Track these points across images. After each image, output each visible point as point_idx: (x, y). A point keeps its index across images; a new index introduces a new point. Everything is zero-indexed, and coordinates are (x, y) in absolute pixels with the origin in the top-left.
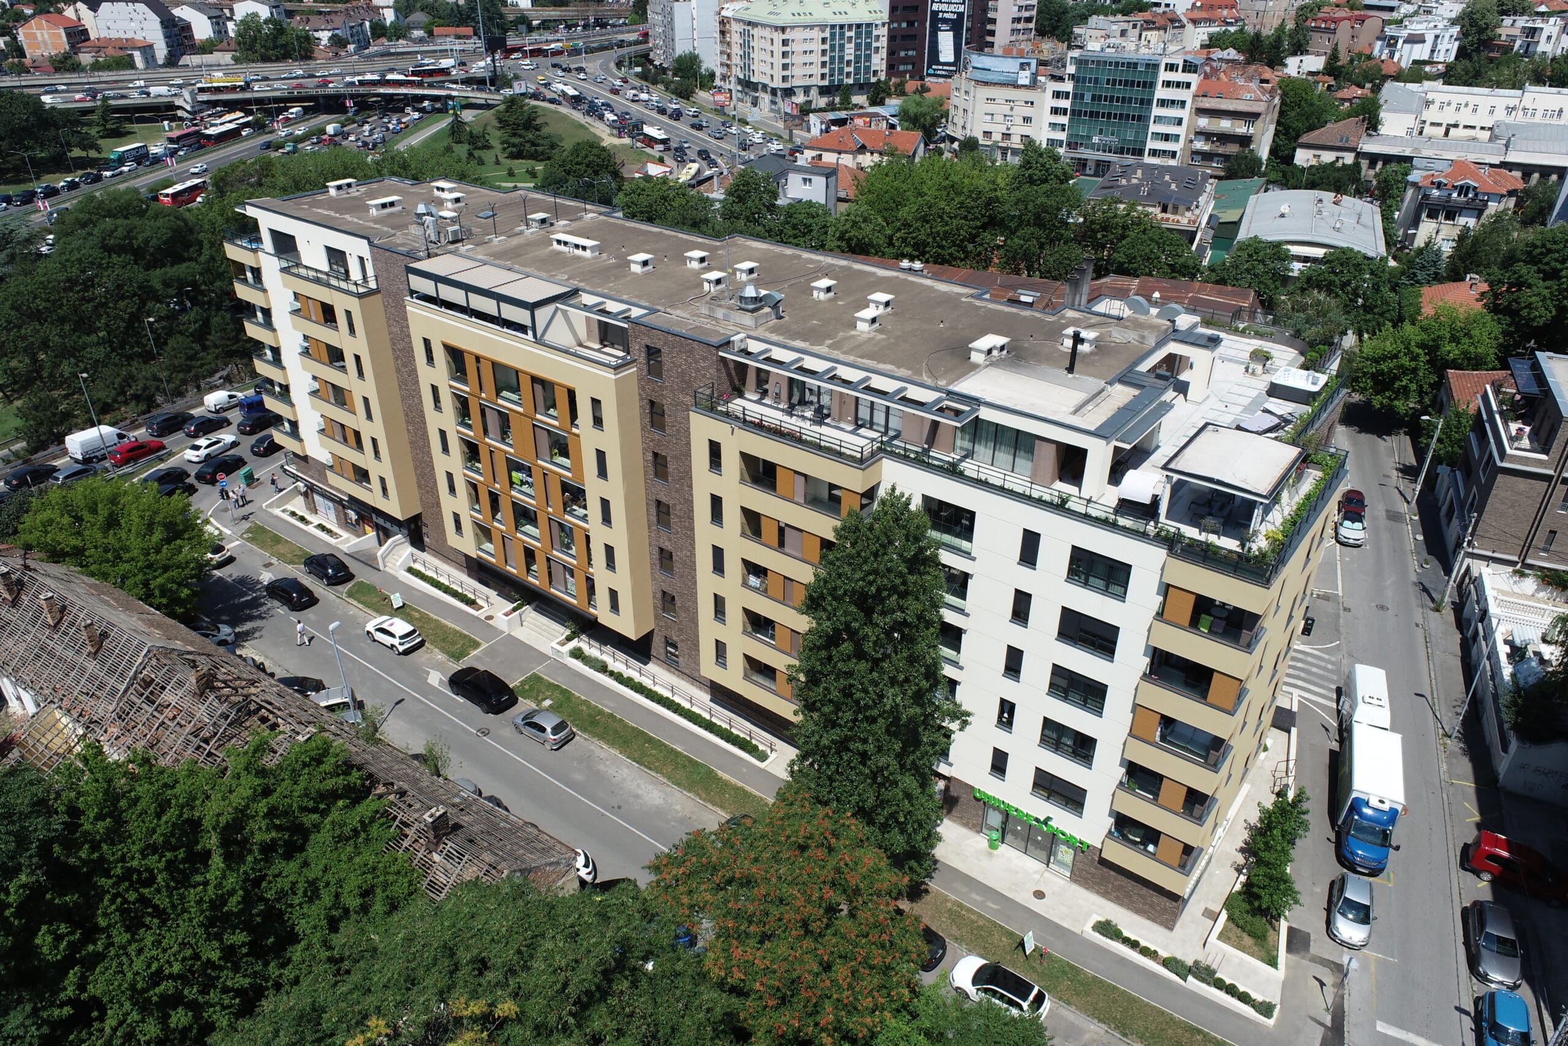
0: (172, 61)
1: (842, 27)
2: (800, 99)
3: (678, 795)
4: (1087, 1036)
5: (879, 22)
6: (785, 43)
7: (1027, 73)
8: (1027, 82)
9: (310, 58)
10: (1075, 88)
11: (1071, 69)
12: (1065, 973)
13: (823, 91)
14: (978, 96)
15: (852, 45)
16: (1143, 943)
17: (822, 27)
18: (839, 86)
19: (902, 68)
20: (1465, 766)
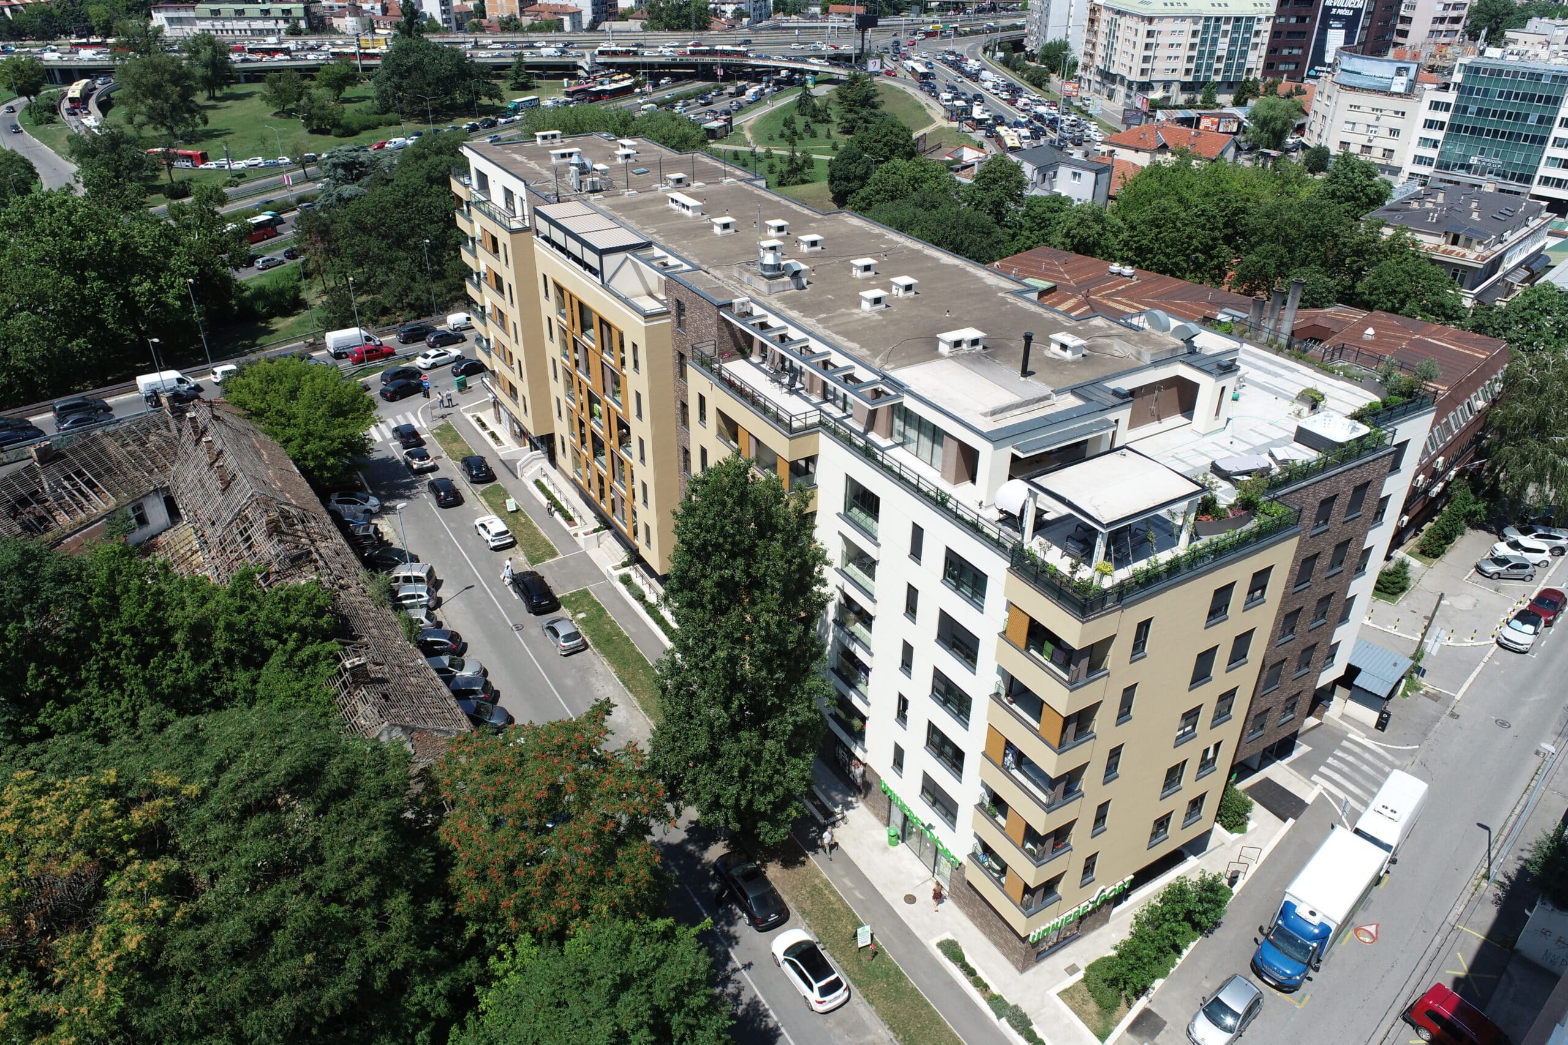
0: (593, 27)
1: (1218, 19)
2: (1157, 94)
3: (641, 719)
4: (870, 1038)
5: (1263, 16)
6: (1150, 34)
7: (1404, 79)
8: (1401, 89)
9: (706, 29)
10: (1459, 99)
11: (1457, 77)
12: (887, 975)
13: (1185, 87)
14: (1341, 101)
15: (1227, 40)
16: (980, 973)
17: (1195, 19)
18: (1204, 83)
19: (1282, 67)
20: (1488, 915)
